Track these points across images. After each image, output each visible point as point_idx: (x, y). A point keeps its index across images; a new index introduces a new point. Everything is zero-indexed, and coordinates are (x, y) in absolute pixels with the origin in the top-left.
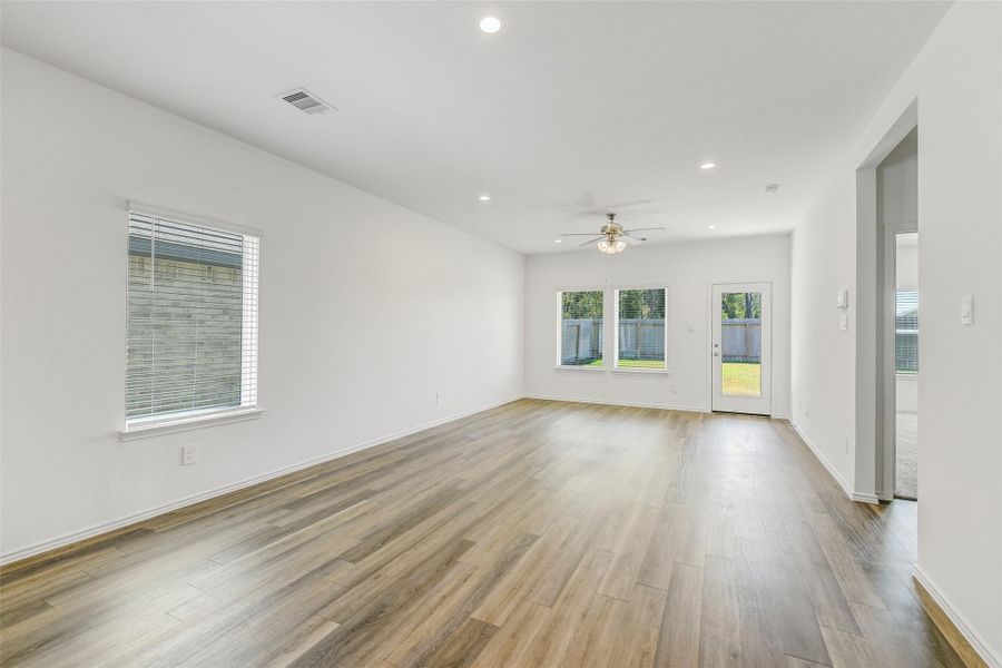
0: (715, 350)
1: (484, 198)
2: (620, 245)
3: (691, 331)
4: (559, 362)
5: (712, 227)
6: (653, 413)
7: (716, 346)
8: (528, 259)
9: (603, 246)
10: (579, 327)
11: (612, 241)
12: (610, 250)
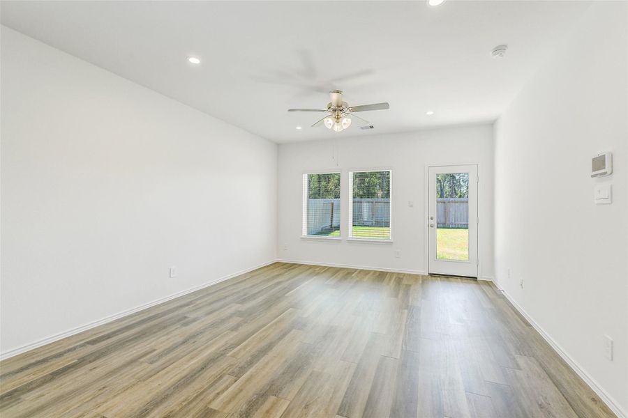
0: (431, 222)
1: (194, 60)
2: (346, 121)
3: (411, 206)
4: (305, 233)
5: (430, 113)
6: (381, 276)
7: (432, 219)
8: (280, 148)
9: (329, 122)
10: (333, 204)
11: (338, 118)
12: (337, 128)
